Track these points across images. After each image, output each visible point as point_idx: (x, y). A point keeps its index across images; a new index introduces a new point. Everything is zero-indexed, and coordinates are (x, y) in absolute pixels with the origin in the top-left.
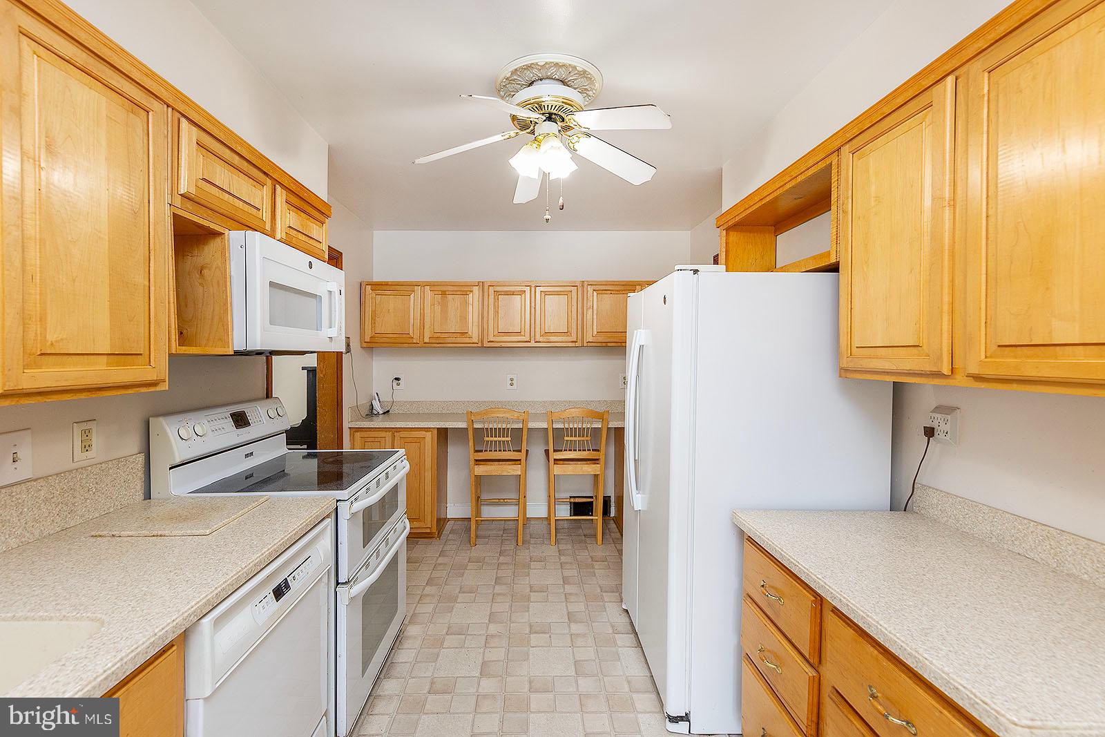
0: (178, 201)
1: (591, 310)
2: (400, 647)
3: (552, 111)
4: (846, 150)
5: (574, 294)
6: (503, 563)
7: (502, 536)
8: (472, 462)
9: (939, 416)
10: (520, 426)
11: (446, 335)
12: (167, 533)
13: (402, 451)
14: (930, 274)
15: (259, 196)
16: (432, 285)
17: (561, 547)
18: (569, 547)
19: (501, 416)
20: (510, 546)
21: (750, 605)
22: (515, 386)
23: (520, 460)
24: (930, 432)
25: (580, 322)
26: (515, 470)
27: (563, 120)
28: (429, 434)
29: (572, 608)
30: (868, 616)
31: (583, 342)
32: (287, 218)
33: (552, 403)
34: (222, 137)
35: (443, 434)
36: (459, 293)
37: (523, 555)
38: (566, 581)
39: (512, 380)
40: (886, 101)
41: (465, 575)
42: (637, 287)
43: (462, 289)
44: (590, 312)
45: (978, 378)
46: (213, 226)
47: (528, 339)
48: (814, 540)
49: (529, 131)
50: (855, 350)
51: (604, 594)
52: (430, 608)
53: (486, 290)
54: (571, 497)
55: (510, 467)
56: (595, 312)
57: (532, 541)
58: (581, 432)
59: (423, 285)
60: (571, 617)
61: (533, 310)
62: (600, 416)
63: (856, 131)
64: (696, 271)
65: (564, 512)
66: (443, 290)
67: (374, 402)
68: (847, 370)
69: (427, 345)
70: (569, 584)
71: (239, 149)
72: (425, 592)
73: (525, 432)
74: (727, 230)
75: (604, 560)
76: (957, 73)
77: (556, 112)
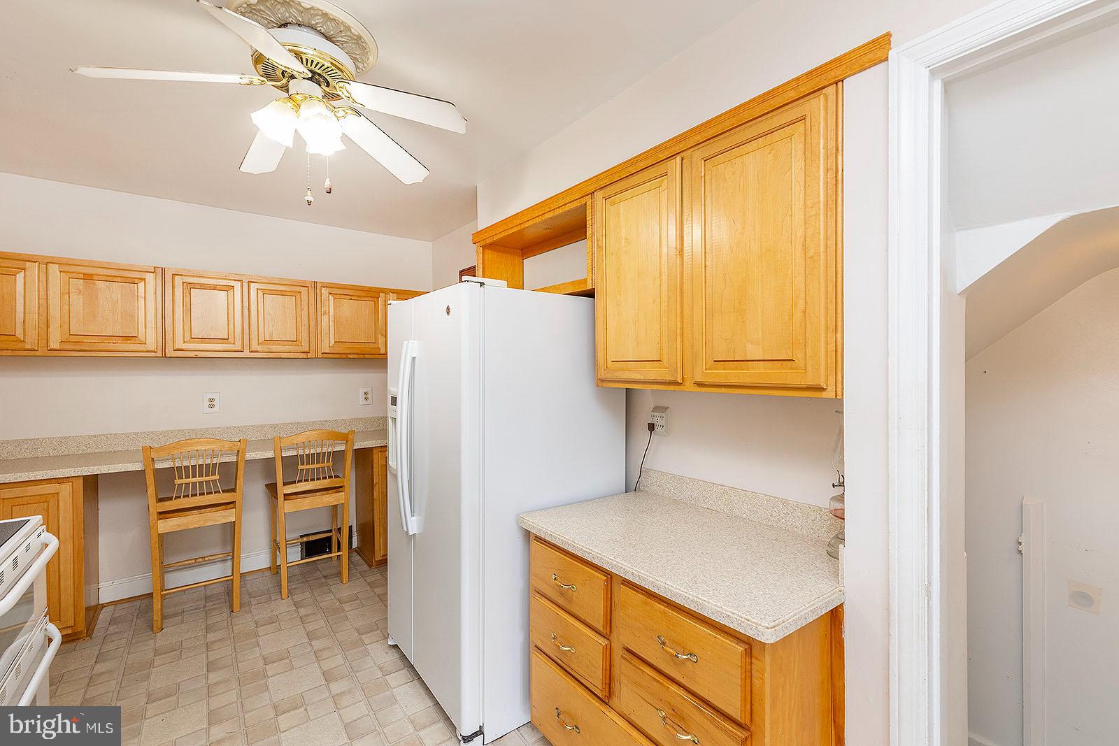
1: (327, 316)
3: (316, 70)
4: (599, 195)
5: (304, 296)
6: (215, 642)
7: (205, 607)
8: (154, 517)
9: (657, 414)
10: (234, 459)
11: (95, 339)
14: (668, 306)
16: (62, 263)
17: (296, 598)
18: (308, 594)
19: (203, 448)
20: (220, 617)
21: (540, 600)
22: (216, 409)
23: (234, 502)
24: (651, 427)
25: (312, 329)
26: (228, 516)
27: (328, 85)
28: (69, 487)
29: (326, 665)
30: (657, 580)
31: (317, 352)
33: (274, 426)
35: (92, 485)
36: (118, 279)
37: (244, 622)
38: (311, 636)
39: (211, 400)
40: (631, 162)
42: (381, 294)
43: (126, 275)
44: (325, 318)
45: (700, 385)
47: (240, 349)
48: (592, 528)
49: (279, 84)
50: (610, 363)
51: (363, 637)
53: (168, 280)
54: (302, 536)
55: (219, 514)
56: (332, 319)
57: (254, 601)
58: (320, 457)
59: (43, 261)
60: (328, 677)
61: (246, 311)
62: (345, 438)
63: (607, 181)
64: (482, 284)
65: (294, 555)
66: (87, 273)
68: (602, 380)
69: (55, 353)
70: (317, 638)
73: (241, 466)
74: (484, 247)
75: (354, 599)
76: (682, 154)
77: (321, 73)
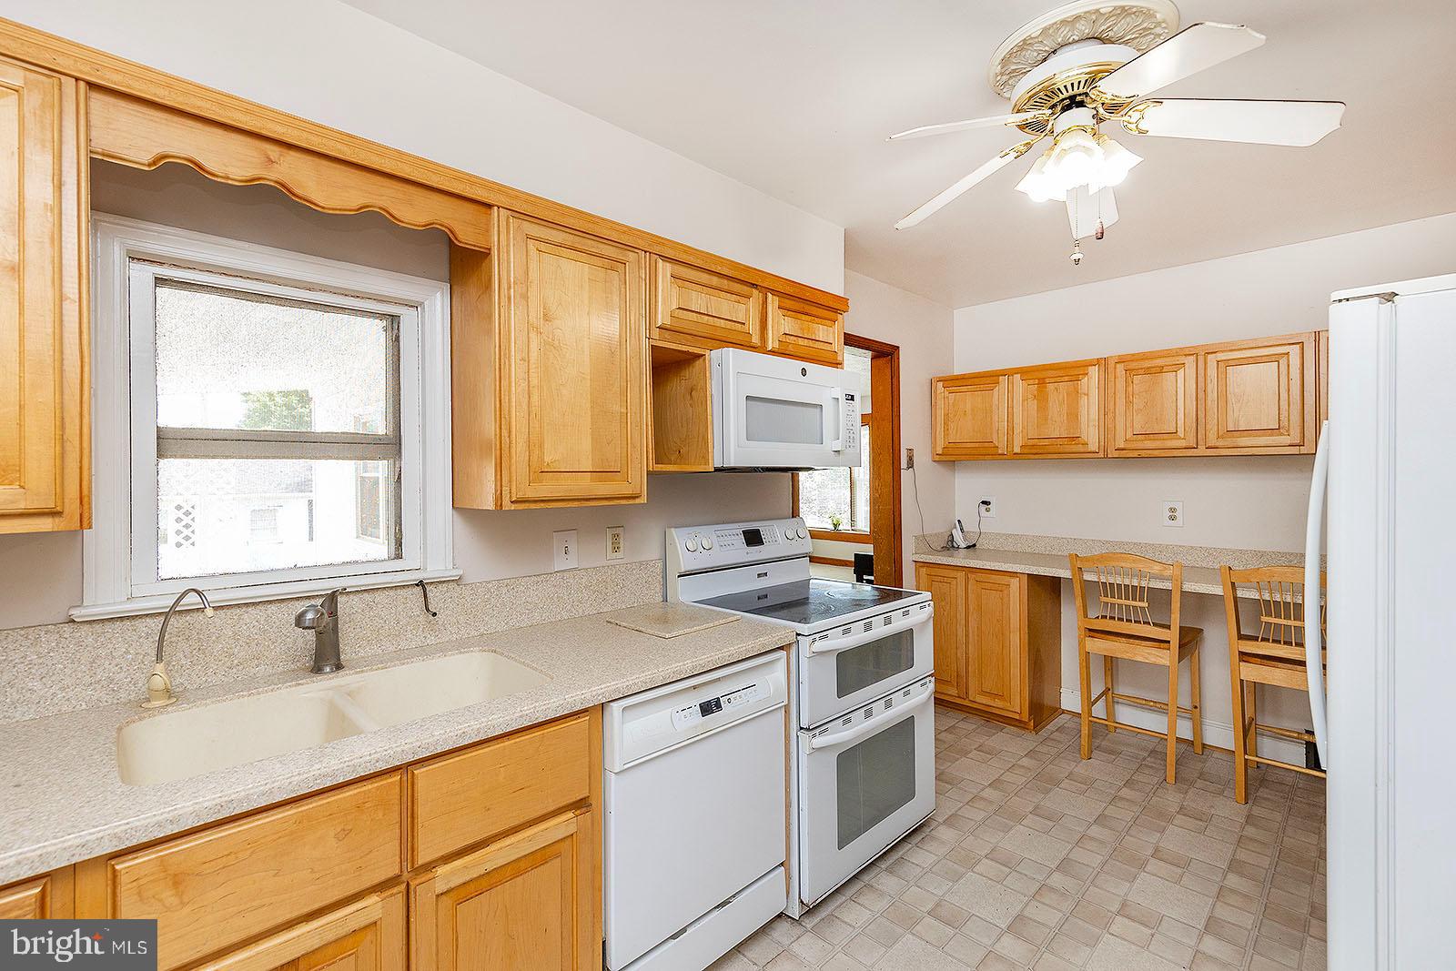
0: (656, 333)
2: (919, 845)
5: (1294, 357)
6: (1124, 799)
8: (1082, 631)
11: (1046, 442)
12: (643, 629)
13: (927, 595)
15: (744, 311)
16: (1025, 372)
17: (1256, 811)
19: (1129, 565)
22: (1177, 522)
23: (1169, 642)
26: (1156, 656)
28: (1015, 582)
29: (1222, 912)
32: (781, 324)
34: (699, 263)
36: (1066, 378)
38: (1234, 866)
39: (1173, 510)
41: (1051, 794)
43: (1072, 372)
46: (691, 350)
47: (1193, 444)
52: (980, 816)
53: (1111, 369)
54: (1307, 732)
55: (1149, 650)
59: (1008, 373)
60: (1213, 926)
66: (1040, 376)
67: (954, 532)
69: (1018, 457)
71: (718, 269)
72: (984, 794)
73: (1175, 597)
